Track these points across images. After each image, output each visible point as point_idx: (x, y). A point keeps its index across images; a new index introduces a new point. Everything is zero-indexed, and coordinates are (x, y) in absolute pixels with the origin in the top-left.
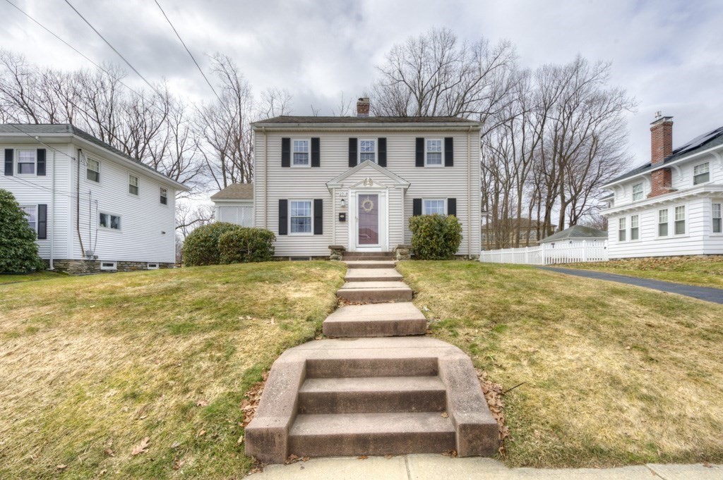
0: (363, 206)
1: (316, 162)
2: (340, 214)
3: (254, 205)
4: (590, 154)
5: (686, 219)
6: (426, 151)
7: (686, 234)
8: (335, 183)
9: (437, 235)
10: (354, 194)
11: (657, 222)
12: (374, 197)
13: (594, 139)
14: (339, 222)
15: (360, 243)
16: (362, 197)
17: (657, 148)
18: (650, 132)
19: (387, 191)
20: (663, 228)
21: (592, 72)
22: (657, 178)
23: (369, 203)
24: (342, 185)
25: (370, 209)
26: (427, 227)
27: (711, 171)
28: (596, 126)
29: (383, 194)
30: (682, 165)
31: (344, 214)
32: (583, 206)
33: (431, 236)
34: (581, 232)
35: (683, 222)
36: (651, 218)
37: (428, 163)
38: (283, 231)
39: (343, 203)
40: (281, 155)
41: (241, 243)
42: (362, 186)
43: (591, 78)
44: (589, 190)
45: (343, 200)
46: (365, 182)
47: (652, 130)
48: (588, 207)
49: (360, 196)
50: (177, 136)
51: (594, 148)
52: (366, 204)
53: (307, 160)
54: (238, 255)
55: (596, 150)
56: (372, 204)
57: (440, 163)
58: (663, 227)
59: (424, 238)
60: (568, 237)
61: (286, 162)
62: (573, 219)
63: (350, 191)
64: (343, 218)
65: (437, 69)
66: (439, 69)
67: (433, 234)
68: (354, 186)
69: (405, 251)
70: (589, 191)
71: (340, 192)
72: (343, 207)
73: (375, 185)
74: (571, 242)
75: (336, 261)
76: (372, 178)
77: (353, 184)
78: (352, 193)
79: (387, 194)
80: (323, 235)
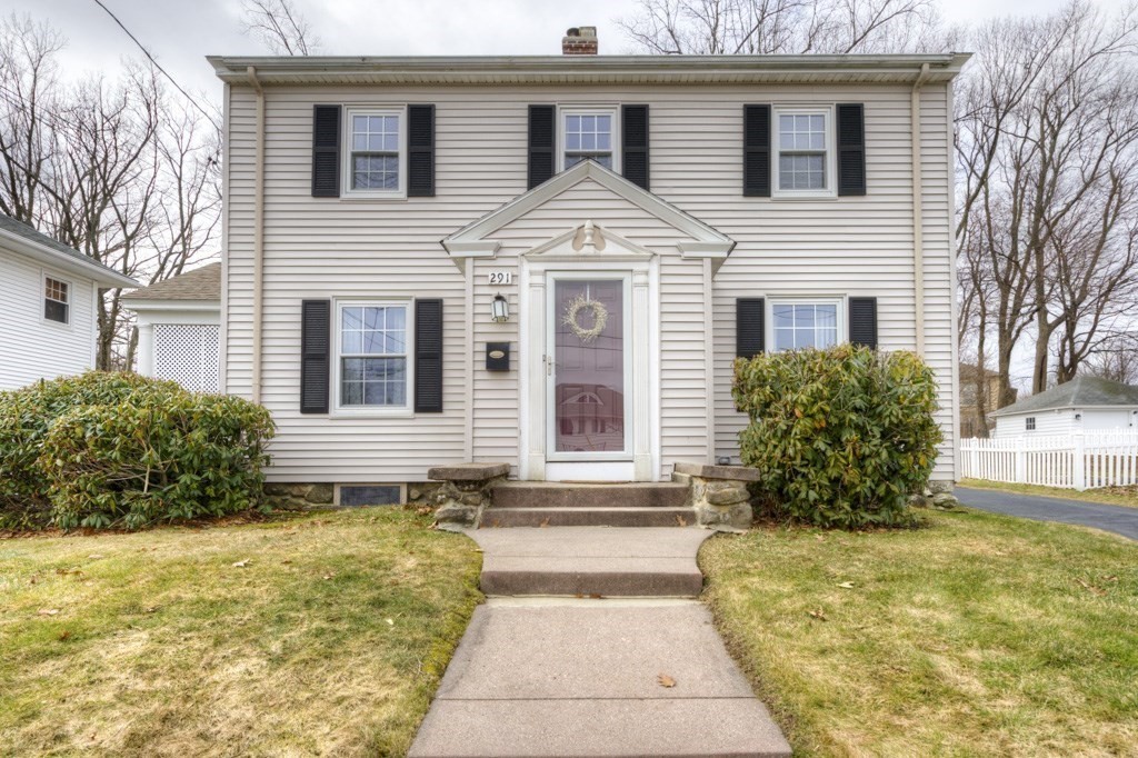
0: (571, 319)
1: (422, 181)
2: (491, 347)
3: (223, 320)
4: (1106, 215)
6: (777, 147)
8: (477, 241)
9: (858, 427)
10: (539, 279)
12: (610, 291)
13: (1115, 180)
14: (486, 375)
15: (560, 447)
16: (566, 289)
19: (654, 268)
21: (1110, 31)
23: (591, 308)
24: (499, 248)
25: (596, 331)
26: (816, 397)
28: (1117, 152)
29: (640, 279)
31: (505, 347)
32: (1091, 334)
33: (834, 435)
34: (1099, 393)
37: (783, 186)
38: (314, 400)
39: (499, 309)
40: (310, 160)
41: (116, 454)
42: (567, 249)
43: (1107, 43)
44: (1105, 296)
45: (499, 298)
46: (577, 237)
48: (1104, 335)
49: (559, 284)
50: (180, 179)
51: (1115, 203)
52: (580, 311)
53: (396, 175)
54: (102, 499)
55: (1118, 207)
56: (601, 311)
57: (823, 185)
59: (808, 440)
60: (1070, 404)
61: (325, 182)
62: (1067, 362)
63: (527, 267)
64: (499, 361)
65: (755, 22)
66: (760, 22)
67: (841, 425)
68: (540, 250)
69: (728, 489)
70: (1107, 300)
71: (489, 272)
72: (502, 321)
73: (610, 249)
74: (1077, 416)
75: (457, 528)
76: (602, 224)
77: (535, 244)
78: (532, 273)
79: (654, 280)
80: (446, 414)
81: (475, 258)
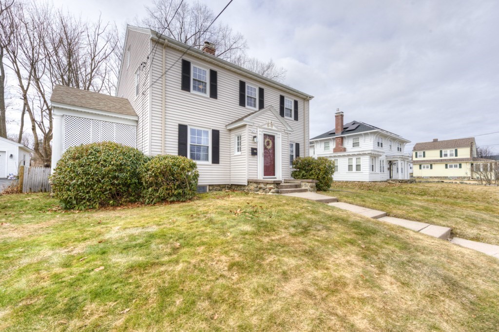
1: (213, 94)
2: (253, 149)
5: (361, 164)
6: (285, 106)
7: (361, 171)
8: (249, 121)
10: (261, 133)
11: (347, 165)
12: (273, 137)
14: (251, 156)
17: (338, 126)
18: (335, 118)
19: (281, 134)
20: (350, 167)
22: (338, 141)
25: (270, 147)
27: (360, 141)
29: (278, 136)
30: (348, 137)
31: (256, 149)
35: (360, 165)
36: (345, 162)
39: (255, 139)
40: (181, 77)
42: (266, 126)
45: (255, 137)
46: (268, 124)
47: (336, 116)
49: (264, 135)
52: (268, 142)
53: (205, 89)
56: (271, 143)
57: (291, 117)
58: (358, 167)
61: (185, 86)
63: (259, 129)
64: (255, 152)
68: (261, 126)
71: (252, 129)
72: (255, 142)
73: (274, 128)
76: (273, 122)
77: (261, 124)
78: (260, 131)
79: (281, 136)
80: (220, 164)
81: (249, 125)
